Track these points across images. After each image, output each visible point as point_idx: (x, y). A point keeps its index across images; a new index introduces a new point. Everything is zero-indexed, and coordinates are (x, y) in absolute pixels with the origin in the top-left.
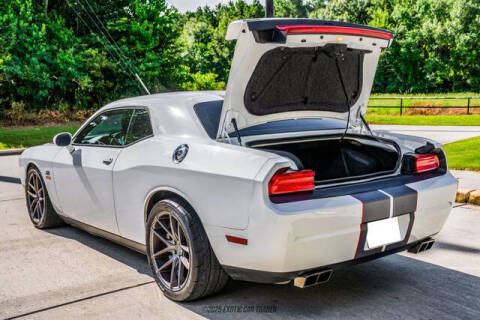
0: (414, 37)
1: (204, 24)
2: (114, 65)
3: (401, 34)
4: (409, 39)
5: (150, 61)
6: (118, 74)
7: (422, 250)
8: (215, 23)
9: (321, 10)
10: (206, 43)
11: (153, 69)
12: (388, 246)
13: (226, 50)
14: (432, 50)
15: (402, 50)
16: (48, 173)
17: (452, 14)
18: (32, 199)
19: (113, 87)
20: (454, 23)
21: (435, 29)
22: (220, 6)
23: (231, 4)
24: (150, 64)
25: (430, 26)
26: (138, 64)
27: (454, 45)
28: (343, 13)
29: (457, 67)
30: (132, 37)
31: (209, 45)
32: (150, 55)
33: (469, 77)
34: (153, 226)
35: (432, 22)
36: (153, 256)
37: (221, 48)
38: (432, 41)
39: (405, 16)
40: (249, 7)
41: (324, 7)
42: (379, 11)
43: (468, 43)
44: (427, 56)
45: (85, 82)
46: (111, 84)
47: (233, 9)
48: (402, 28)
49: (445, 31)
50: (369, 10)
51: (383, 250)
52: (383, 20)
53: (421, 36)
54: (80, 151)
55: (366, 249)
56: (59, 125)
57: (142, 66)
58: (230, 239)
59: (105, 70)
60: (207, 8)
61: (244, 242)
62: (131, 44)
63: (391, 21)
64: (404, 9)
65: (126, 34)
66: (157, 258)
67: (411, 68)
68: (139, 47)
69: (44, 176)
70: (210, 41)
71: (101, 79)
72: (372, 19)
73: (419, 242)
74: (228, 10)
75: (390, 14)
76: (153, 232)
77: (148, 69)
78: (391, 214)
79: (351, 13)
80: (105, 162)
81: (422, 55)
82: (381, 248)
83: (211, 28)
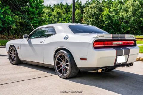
0: (117, 17)
1: (49, 10)
2: (24, 21)
3: (113, 16)
4: (116, 18)
5: (35, 20)
6: (24, 24)
7: (130, 66)
8: (53, 10)
9: (88, 7)
10: (50, 17)
11: (36, 23)
12: (122, 63)
13: (56, 19)
14: (123, 21)
15: (114, 21)
16: (18, 47)
17: (129, 10)
18: (11, 56)
19: (23, 29)
20: (130, 13)
21: (124, 15)
22: (54, 5)
23: (58, 4)
24: (35, 22)
25: (122, 14)
26: (31, 21)
27: (130, 20)
28: (95, 9)
29: (131, 27)
30: (29, 13)
31: (51, 17)
32: (35, 19)
33: (135, 31)
34: (57, 58)
35: (123, 12)
36: (56, 67)
37: (55, 18)
38: (123, 18)
39: (114, 10)
40: (64, 6)
41: (89, 7)
42: (106, 9)
43: (134, 20)
44: (121, 23)
45: (14, 26)
46: (22, 27)
47: (59, 6)
48: (113, 14)
49: (127, 15)
50: (103, 8)
51: (121, 64)
52: (108, 11)
53: (120, 17)
54: (31, 40)
55: (117, 63)
56: (4, 40)
57: (32, 22)
58: (81, 59)
59: (20, 23)
60: (50, 5)
61: (86, 59)
62: (29, 15)
63: (110, 12)
64: (114, 8)
65: (27, 12)
66: (57, 67)
67: (116, 27)
68: (32, 16)
69: (17, 48)
70: (51, 16)
71: (19, 26)
72: (104, 11)
73: (130, 64)
74: (57, 6)
75: (110, 10)
76: (56, 60)
77: (34, 23)
78: (123, 54)
79: (97, 9)
80: (40, 42)
81: (120, 23)
82: (120, 63)
83: (51, 12)
